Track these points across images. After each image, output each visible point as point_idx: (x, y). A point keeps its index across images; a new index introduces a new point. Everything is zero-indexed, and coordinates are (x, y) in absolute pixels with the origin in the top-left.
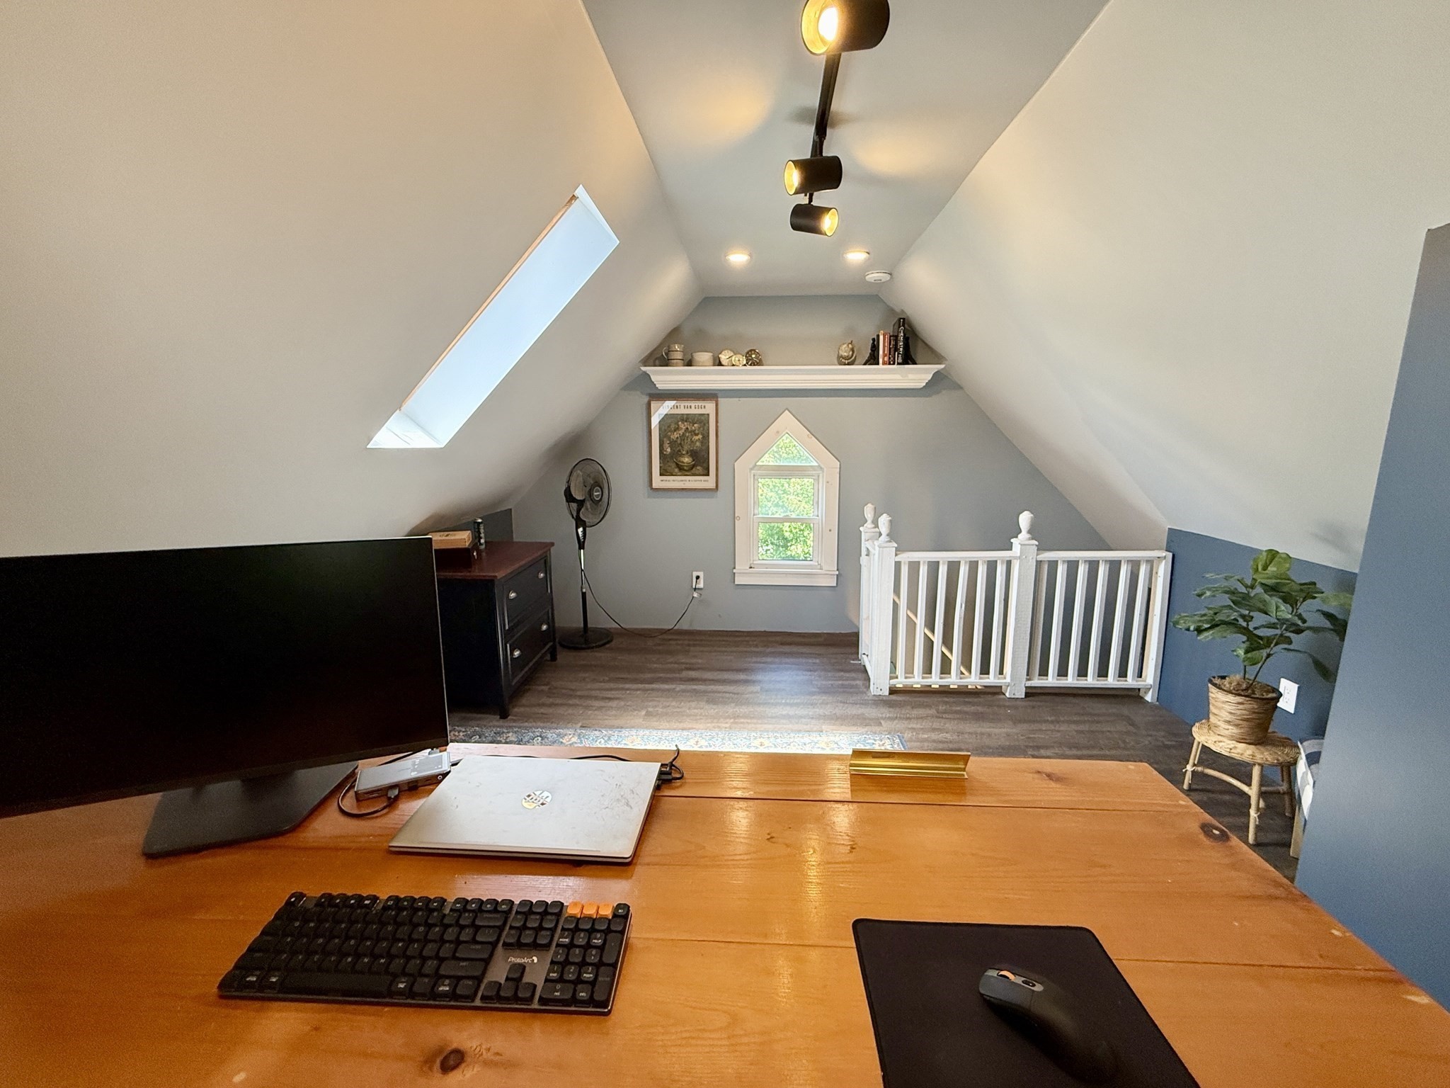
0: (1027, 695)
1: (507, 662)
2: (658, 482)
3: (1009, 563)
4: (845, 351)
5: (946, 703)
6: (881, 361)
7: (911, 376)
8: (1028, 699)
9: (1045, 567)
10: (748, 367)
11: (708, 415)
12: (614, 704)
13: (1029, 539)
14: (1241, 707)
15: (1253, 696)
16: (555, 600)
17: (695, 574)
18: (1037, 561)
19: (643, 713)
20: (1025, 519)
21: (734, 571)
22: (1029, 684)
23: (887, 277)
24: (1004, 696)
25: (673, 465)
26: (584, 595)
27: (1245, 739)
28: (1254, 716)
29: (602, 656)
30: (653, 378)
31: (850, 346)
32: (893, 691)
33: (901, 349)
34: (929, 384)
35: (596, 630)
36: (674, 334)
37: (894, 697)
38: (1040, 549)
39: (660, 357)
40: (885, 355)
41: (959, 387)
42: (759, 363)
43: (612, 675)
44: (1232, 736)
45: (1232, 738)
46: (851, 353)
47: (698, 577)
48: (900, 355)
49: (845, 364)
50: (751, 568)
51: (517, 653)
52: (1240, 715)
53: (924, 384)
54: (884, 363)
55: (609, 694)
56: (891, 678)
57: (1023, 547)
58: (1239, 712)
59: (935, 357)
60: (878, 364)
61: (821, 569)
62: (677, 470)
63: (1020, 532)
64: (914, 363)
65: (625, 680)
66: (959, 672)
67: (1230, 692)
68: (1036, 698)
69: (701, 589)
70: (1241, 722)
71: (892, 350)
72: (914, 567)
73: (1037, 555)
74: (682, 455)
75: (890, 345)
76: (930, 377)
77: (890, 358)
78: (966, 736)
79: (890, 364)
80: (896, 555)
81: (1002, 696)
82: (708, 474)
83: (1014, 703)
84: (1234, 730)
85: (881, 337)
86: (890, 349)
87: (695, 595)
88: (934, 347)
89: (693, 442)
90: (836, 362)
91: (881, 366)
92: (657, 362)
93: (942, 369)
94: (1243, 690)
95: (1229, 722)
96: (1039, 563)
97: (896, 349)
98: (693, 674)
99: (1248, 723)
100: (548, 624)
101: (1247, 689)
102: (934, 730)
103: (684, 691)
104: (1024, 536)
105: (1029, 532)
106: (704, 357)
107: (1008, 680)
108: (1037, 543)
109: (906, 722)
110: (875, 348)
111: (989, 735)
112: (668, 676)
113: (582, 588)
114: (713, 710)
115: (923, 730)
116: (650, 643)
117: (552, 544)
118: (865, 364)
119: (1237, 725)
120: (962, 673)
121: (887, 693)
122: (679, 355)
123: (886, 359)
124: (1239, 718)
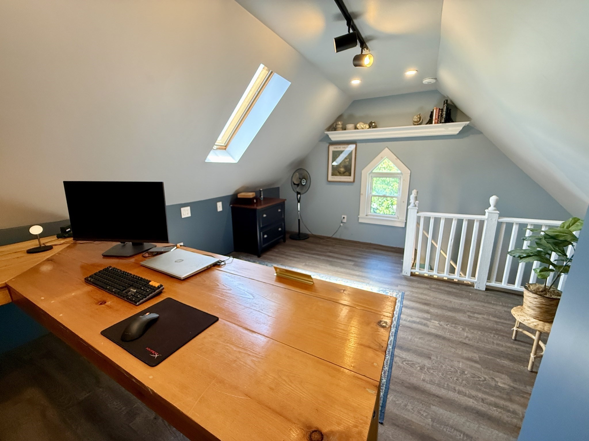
0: (487, 289)
1: (261, 238)
2: (331, 178)
3: (482, 223)
4: (416, 119)
5: (437, 284)
6: (434, 122)
7: (450, 129)
8: (486, 291)
9: (504, 227)
10: (370, 129)
11: (352, 150)
12: (295, 259)
13: (495, 210)
14: (536, 300)
15: (545, 296)
16: (285, 220)
17: (343, 216)
18: (498, 222)
19: (304, 264)
20: (493, 200)
21: (359, 216)
22: (488, 284)
23: (434, 81)
24: (473, 288)
25: (337, 172)
26: (299, 220)
27: (538, 318)
28: (544, 306)
29: (302, 243)
30: (330, 136)
31: (419, 116)
32: (412, 274)
33: (444, 116)
34: (461, 132)
35: (302, 234)
36: (340, 118)
37: (412, 277)
38: (501, 216)
39: (333, 128)
40: (436, 119)
41: (481, 133)
42: (375, 127)
43: (301, 250)
44: (531, 315)
45: (531, 316)
46: (419, 119)
47: (344, 218)
48: (443, 119)
49: (416, 125)
50: (367, 215)
51: (265, 236)
52: (535, 304)
53: (458, 132)
54: (435, 123)
55: (296, 256)
56: (412, 269)
57: (490, 214)
58: (534, 303)
59: (465, 117)
60: (432, 123)
61: (398, 219)
62: (338, 174)
63: (490, 206)
64: (453, 122)
65: (304, 252)
66: (459, 274)
67: (531, 291)
68: (493, 292)
69: (345, 223)
70: (535, 308)
71: (440, 117)
72: (427, 220)
73: (499, 218)
74: (340, 168)
75: (439, 113)
76: (461, 128)
77: (438, 120)
78: (438, 300)
79: (438, 123)
80: (418, 212)
81: (472, 288)
82: (350, 175)
83: (477, 292)
84: (532, 312)
85: (435, 111)
86: (439, 116)
87: (342, 225)
88: (465, 113)
89: (345, 162)
90: (412, 124)
91: (433, 124)
92: (333, 129)
93: (469, 124)
94: (540, 292)
95: (529, 307)
96: (500, 224)
97: (442, 115)
98: (331, 254)
99: (539, 309)
100: (282, 228)
101: (542, 291)
102: (422, 294)
103: (323, 259)
104: (491, 208)
105: (495, 206)
106: (350, 126)
107: (476, 280)
108: (498, 212)
109: (411, 288)
110: (431, 116)
111: (451, 302)
112: (321, 253)
113: (298, 217)
114: (330, 267)
115: (417, 293)
116: (321, 241)
117: (285, 200)
118: (427, 124)
119: (533, 309)
120: (460, 275)
121: (409, 275)
122: (340, 126)
123: (436, 121)
124: (535, 306)
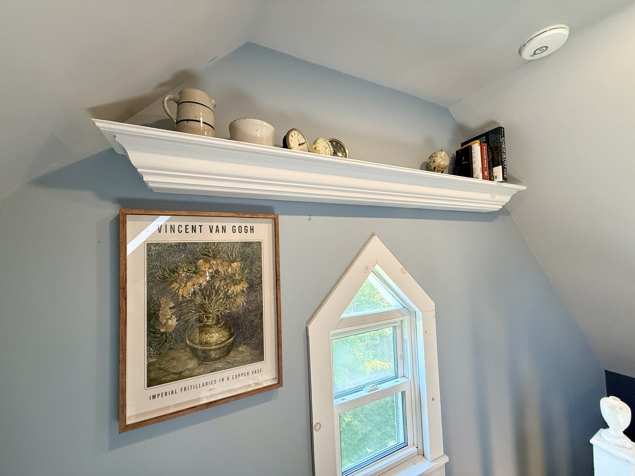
6: (479, 175)
7: (497, 197)
11: (260, 243)
40: (485, 168)
54: (484, 178)
62: (192, 364)
71: (491, 164)
75: (488, 157)
79: (489, 180)
85: (478, 148)
86: (489, 162)
89: (228, 297)
91: (481, 180)
123: (486, 173)
